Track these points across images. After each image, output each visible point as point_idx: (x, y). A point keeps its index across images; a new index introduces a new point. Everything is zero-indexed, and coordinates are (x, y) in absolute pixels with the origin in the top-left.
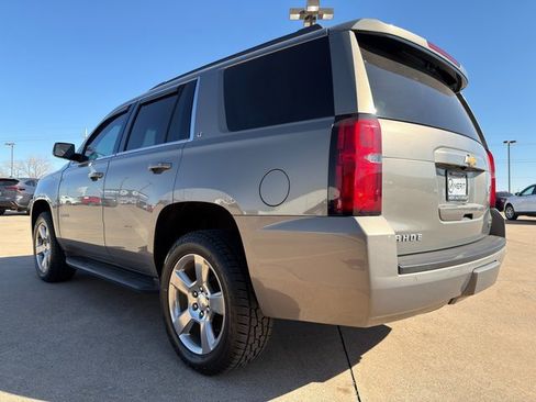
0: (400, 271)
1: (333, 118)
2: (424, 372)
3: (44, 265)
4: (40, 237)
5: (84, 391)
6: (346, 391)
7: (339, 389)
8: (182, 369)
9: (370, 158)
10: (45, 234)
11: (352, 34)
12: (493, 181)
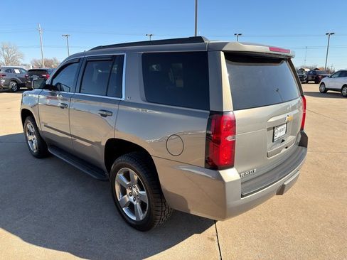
0: (242, 196)
1: (209, 112)
2: (254, 225)
3: (34, 147)
4: (28, 131)
5: (75, 242)
6: (212, 240)
7: (209, 238)
8: (125, 226)
9: (229, 138)
10: (33, 130)
11: (222, 54)
12: (304, 115)
